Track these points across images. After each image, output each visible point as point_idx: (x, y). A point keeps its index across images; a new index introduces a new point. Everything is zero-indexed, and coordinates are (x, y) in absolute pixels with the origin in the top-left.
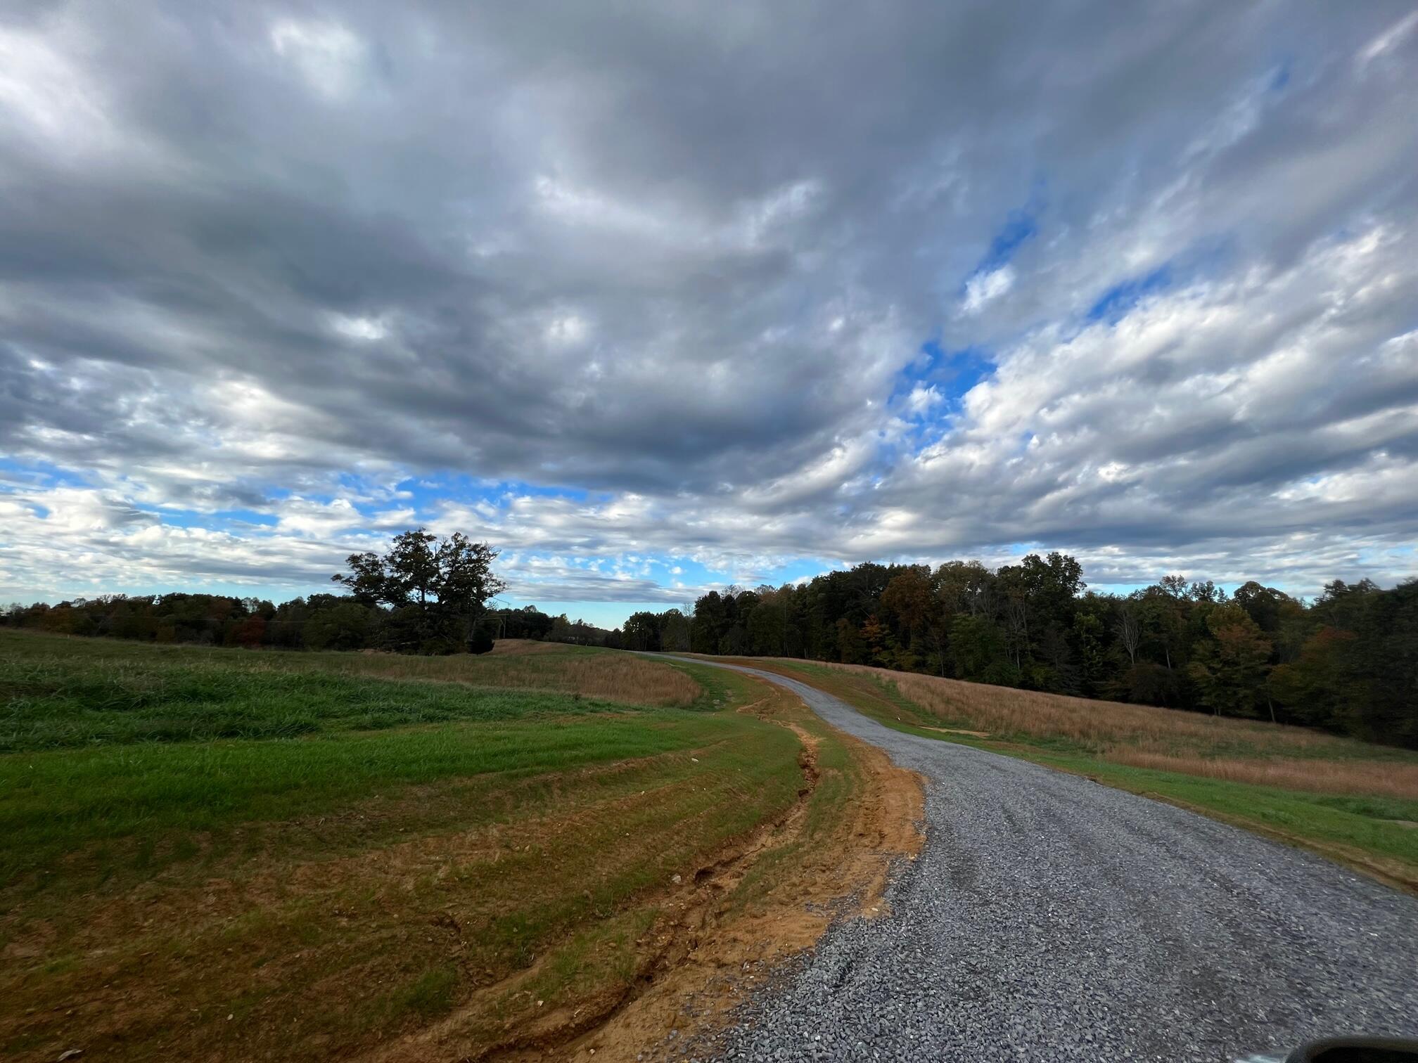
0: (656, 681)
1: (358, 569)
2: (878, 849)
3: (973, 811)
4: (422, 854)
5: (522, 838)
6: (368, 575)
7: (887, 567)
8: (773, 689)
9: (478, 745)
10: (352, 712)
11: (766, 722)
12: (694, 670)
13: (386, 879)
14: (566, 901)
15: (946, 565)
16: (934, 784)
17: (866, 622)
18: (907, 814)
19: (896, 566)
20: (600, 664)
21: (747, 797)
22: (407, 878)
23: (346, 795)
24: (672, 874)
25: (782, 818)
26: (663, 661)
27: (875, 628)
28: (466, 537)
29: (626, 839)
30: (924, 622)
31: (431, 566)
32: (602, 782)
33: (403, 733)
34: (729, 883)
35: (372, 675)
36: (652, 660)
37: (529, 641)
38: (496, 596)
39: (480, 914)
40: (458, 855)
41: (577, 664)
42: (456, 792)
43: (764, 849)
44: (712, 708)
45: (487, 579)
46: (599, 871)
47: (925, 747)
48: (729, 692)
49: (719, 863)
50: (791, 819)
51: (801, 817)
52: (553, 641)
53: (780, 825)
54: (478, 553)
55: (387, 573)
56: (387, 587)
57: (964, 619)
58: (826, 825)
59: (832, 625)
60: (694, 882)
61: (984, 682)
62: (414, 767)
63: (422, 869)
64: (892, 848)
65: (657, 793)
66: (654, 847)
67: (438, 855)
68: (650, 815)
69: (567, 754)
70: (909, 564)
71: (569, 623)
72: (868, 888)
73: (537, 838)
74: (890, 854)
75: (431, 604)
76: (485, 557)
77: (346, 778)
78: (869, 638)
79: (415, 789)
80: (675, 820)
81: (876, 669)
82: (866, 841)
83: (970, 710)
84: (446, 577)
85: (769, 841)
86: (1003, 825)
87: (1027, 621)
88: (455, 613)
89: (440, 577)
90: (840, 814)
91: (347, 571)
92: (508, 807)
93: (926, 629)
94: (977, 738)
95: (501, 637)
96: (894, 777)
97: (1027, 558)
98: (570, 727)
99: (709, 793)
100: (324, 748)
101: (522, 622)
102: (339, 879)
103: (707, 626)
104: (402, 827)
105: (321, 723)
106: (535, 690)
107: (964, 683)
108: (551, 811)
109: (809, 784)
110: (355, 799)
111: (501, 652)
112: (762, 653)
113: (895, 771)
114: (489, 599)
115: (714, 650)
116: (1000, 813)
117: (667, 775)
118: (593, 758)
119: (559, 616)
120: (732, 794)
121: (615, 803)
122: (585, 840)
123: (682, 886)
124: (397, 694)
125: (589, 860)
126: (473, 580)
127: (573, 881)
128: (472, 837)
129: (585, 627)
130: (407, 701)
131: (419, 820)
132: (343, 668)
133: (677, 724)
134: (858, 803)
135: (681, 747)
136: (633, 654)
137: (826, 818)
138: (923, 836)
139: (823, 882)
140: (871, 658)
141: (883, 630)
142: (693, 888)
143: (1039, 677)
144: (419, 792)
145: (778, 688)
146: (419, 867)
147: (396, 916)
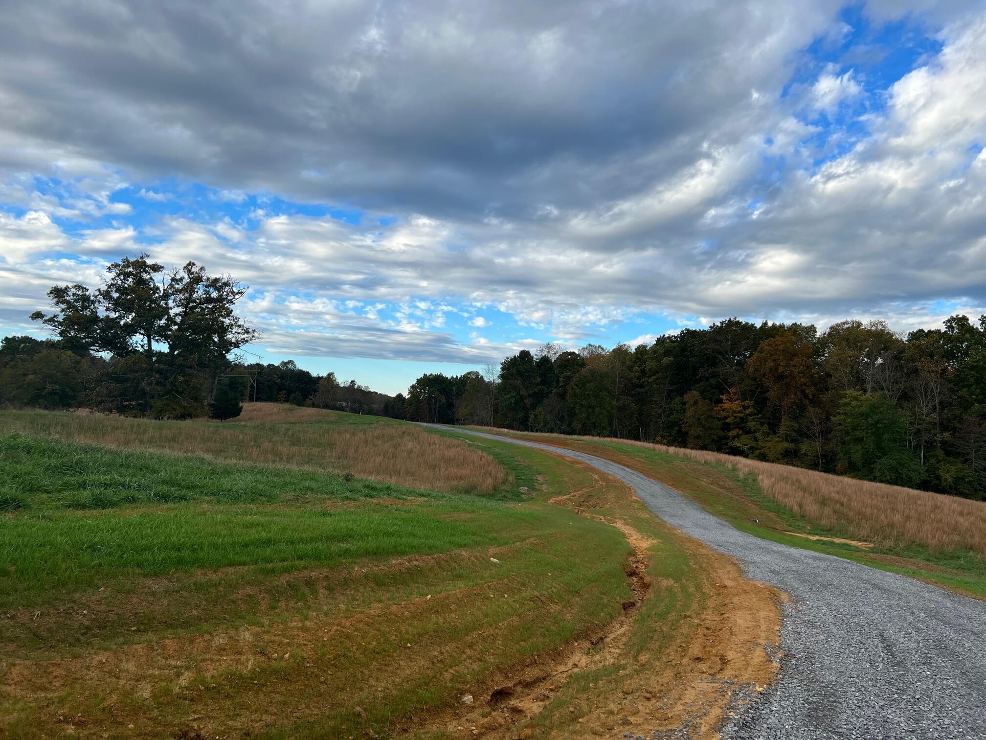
0: (449, 461)
1: (63, 306)
2: (718, 677)
3: (842, 637)
4: (159, 658)
5: (280, 644)
6: (77, 314)
7: (758, 325)
8: (596, 477)
9: (224, 532)
10: (66, 486)
11: (586, 518)
12: (497, 450)
13: (117, 684)
14: (334, 718)
15: (838, 325)
16: (796, 602)
17: (724, 397)
18: (758, 636)
19: (770, 324)
20: (377, 438)
21: (558, 608)
22: (143, 684)
23: (64, 585)
24: (463, 693)
25: (601, 634)
26: (458, 437)
27: (736, 406)
28: (202, 269)
29: (408, 651)
30: (801, 400)
31: (159, 305)
32: (379, 582)
33: (132, 514)
34: (532, 706)
35: (89, 442)
36: (443, 434)
37: (287, 406)
38: (243, 347)
39: (231, 728)
40: (203, 660)
41: (348, 436)
42: (199, 587)
43: (576, 670)
44: (517, 497)
45: (231, 325)
46: (373, 686)
47: (788, 557)
48: (540, 478)
49: (520, 683)
50: (612, 636)
51: (624, 634)
52: (318, 407)
53: (597, 642)
54: (218, 289)
55: (102, 311)
56: (103, 330)
57: (856, 398)
58: (655, 645)
59: (677, 400)
60: (489, 703)
61: (874, 480)
62: (147, 555)
63: (160, 675)
64: (736, 676)
65: (447, 598)
66: (442, 661)
67: (179, 659)
68: (437, 623)
69: (336, 547)
70: (788, 323)
71: (338, 385)
72: (702, 721)
73: (299, 645)
74: (733, 683)
75: (160, 354)
76: (228, 294)
77: (63, 567)
78: (726, 418)
79: (149, 582)
80: (467, 631)
81: (732, 458)
82: (703, 666)
83: (851, 514)
84: (178, 319)
85: (584, 661)
86: (880, 657)
87: (941, 403)
88: (191, 367)
89: (169, 319)
90: (674, 633)
91: (50, 308)
92: (263, 607)
93: (803, 408)
94: (857, 549)
95: (251, 399)
96: (746, 592)
97: (952, 320)
98: (339, 514)
99: (510, 601)
100: (34, 529)
101: (278, 381)
102: (62, 682)
103: (514, 394)
104: (134, 626)
105: (28, 498)
106: (294, 467)
107: (846, 480)
108: (314, 614)
109: (636, 596)
110: (75, 591)
111: (250, 419)
112: (585, 431)
113: (748, 585)
114: (234, 351)
115: (524, 425)
116: (876, 641)
117: (460, 577)
118: (367, 553)
119: (325, 375)
120: (540, 604)
121: (394, 608)
122: (357, 649)
123: (474, 707)
124: (121, 466)
125: (362, 672)
126: (213, 325)
127: (342, 696)
128: (220, 640)
129: (359, 390)
130: (134, 476)
131: (154, 618)
132: (52, 430)
133: (473, 515)
134: (696, 621)
135: (478, 544)
136: (419, 426)
137: (656, 637)
138: (776, 664)
139: (648, 711)
140: (727, 444)
141: (745, 408)
142: (488, 710)
143: (947, 476)
144: (154, 585)
145: (603, 476)
146: (157, 672)
147: (131, 726)
